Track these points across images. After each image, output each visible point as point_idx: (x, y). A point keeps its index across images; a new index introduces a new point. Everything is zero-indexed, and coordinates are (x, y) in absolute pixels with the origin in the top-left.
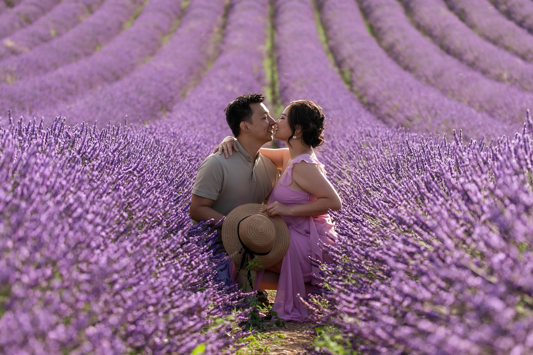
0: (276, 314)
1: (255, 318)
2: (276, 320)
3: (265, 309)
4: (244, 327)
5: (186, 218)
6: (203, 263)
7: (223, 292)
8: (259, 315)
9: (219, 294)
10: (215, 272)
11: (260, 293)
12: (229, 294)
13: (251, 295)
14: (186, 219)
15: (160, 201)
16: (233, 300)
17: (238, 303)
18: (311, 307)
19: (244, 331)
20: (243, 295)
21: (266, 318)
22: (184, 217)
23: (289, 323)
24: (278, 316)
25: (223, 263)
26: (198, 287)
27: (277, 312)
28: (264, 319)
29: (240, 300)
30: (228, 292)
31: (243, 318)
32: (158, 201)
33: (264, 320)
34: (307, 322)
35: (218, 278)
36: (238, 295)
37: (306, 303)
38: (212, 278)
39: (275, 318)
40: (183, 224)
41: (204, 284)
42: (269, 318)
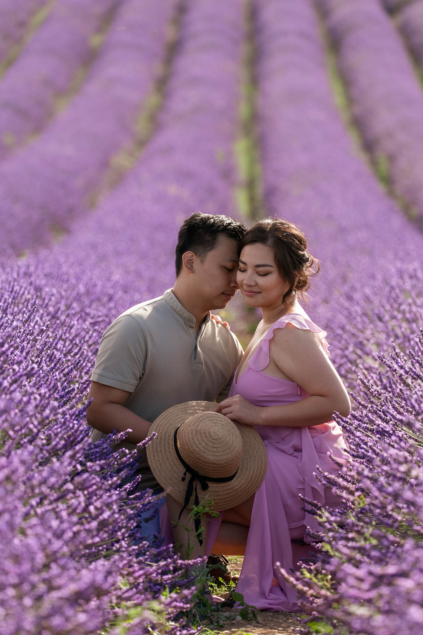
0: (241, 597)
1: (205, 605)
2: (241, 607)
3: (224, 588)
4: (183, 621)
5: (81, 428)
6: (110, 509)
7: (146, 560)
8: (212, 598)
9: (139, 563)
10: (132, 524)
11: (213, 560)
12: (157, 562)
13: (195, 564)
14: (82, 431)
15: (35, 399)
16: (164, 573)
17: (173, 578)
18: (300, 586)
19: (183, 627)
20: (181, 564)
21: (224, 604)
22: (78, 428)
23: (264, 613)
24: (246, 600)
25: (148, 507)
26: (102, 550)
27: (244, 594)
28: (219, 606)
29: (177, 574)
30: (156, 558)
31: (181, 605)
32: (30, 399)
33: (220, 609)
34: (296, 612)
35: (138, 535)
36: (172, 565)
37: (292, 579)
38: (127, 535)
39: (239, 605)
40: (76, 439)
41: (113, 545)
42: (229, 603)
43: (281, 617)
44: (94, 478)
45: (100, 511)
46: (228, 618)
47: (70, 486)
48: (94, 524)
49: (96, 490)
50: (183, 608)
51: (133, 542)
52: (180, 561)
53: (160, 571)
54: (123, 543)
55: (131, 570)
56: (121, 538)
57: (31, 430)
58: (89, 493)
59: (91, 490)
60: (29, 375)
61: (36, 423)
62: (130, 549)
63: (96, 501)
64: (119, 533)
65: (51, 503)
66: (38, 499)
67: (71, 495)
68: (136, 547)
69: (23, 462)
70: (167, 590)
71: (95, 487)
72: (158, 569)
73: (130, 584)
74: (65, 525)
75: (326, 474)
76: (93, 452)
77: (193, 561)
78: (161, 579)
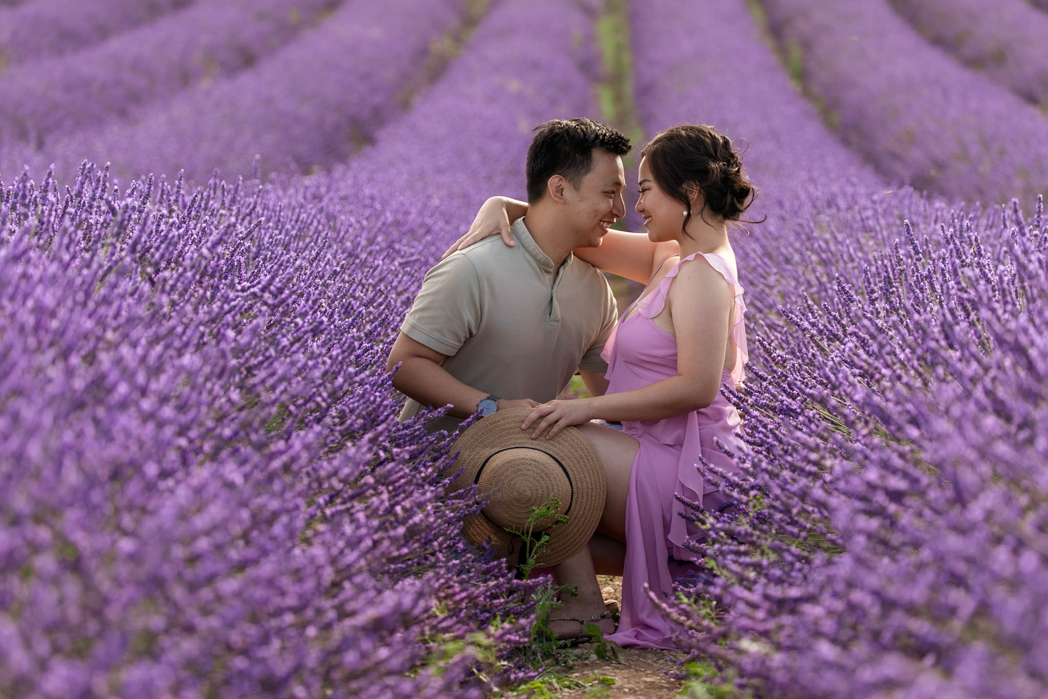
4: (520, 659)
6: (423, 510)
7: (471, 578)
9: (462, 582)
10: (453, 531)
12: (485, 581)
13: (536, 584)
16: (494, 596)
17: (506, 602)
18: (675, 615)
19: (520, 668)
20: (518, 584)
22: (382, 402)
26: (412, 565)
29: (511, 597)
30: (484, 576)
31: (517, 638)
36: (505, 585)
38: (445, 545)
40: (378, 416)
41: (426, 559)
43: (650, 655)
44: (402, 469)
45: (409, 513)
46: (579, 657)
47: (370, 480)
48: (401, 530)
49: (406, 483)
50: (520, 643)
51: (453, 555)
52: (515, 581)
53: (488, 593)
54: (440, 556)
55: (450, 591)
56: (437, 548)
57: (318, 405)
58: (394, 489)
59: (397, 484)
60: (316, 331)
61: (325, 395)
62: (450, 564)
63: (404, 499)
64: (435, 543)
65: (344, 503)
66: (327, 497)
67: (371, 491)
68: (457, 562)
69: (307, 447)
70: (498, 618)
71: (403, 481)
72: (487, 591)
73: (449, 610)
74: (363, 531)
75: (712, 466)
76: (401, 435)
77: (533, 580)
78: (491, 604)
